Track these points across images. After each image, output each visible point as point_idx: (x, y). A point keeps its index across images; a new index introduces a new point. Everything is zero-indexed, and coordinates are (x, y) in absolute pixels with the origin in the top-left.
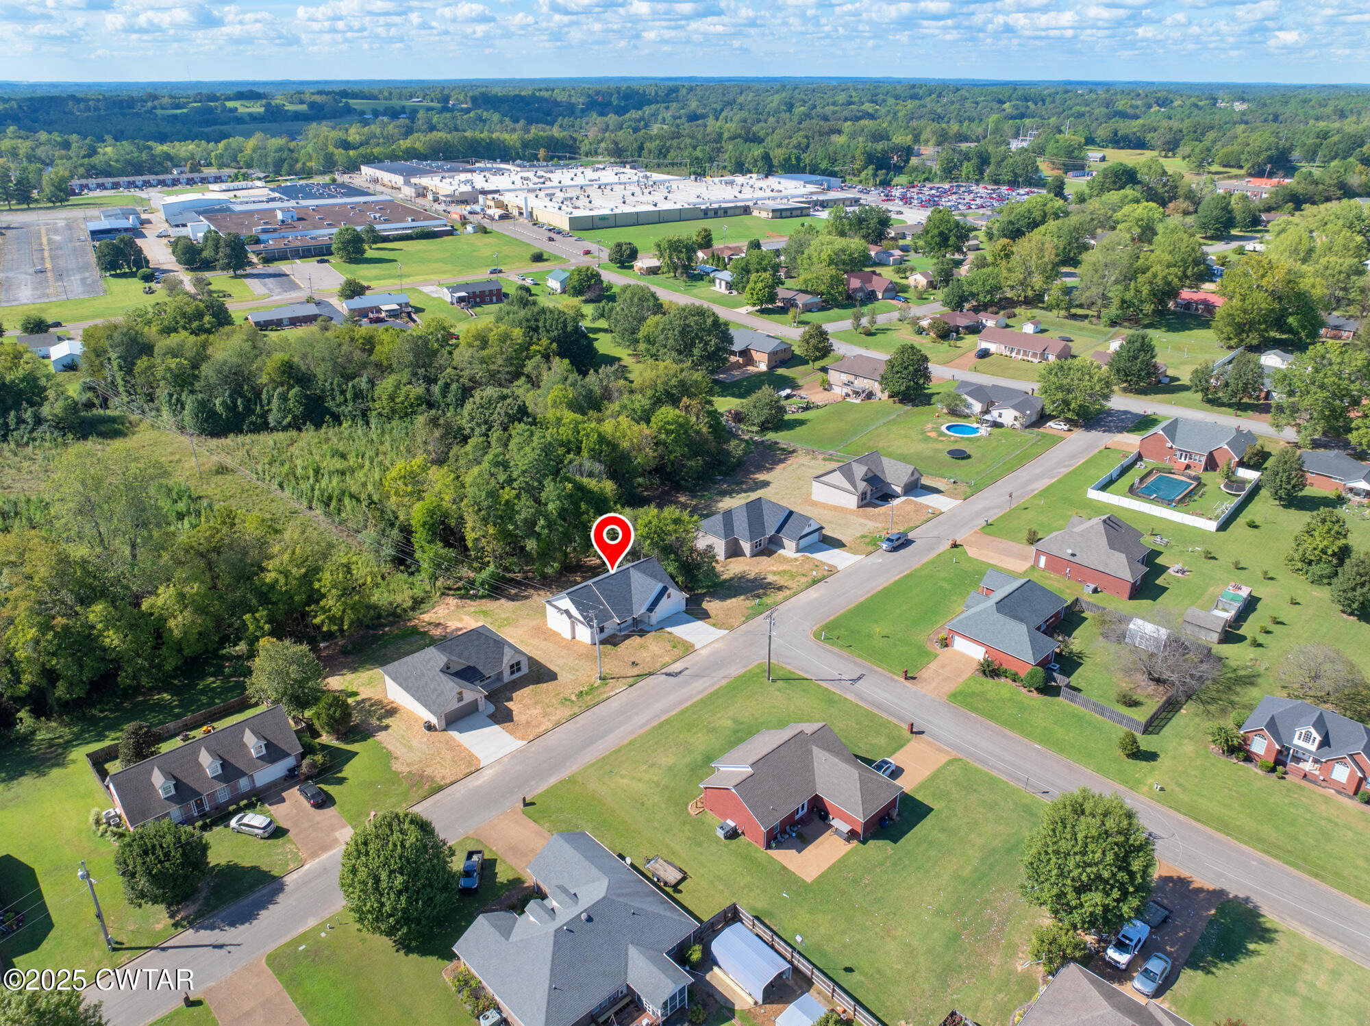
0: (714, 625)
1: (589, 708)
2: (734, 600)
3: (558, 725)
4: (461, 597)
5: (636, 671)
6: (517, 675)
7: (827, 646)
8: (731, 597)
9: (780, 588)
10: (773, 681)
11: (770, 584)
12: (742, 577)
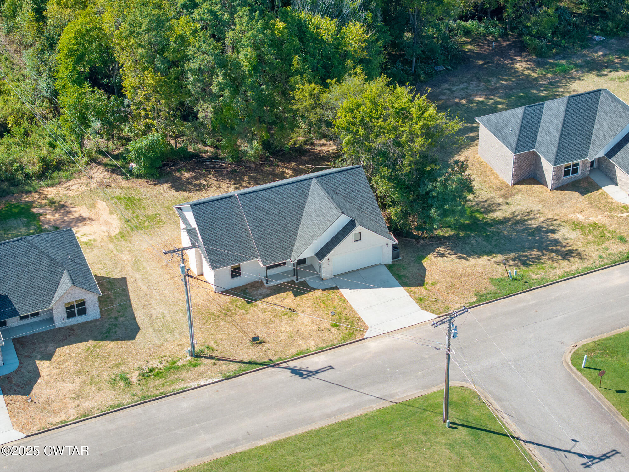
0: (420, 300)
1: (146, 400)
2: (484, 260)
3: (85, 417)
4: (114, 170)
5: (253, 353)
6: (79, 320)
7: (584, 382)
8: (479, 252)
9: (567, 255)
10: (454, 425)
11: (557, 242)
12: (522, 221)
